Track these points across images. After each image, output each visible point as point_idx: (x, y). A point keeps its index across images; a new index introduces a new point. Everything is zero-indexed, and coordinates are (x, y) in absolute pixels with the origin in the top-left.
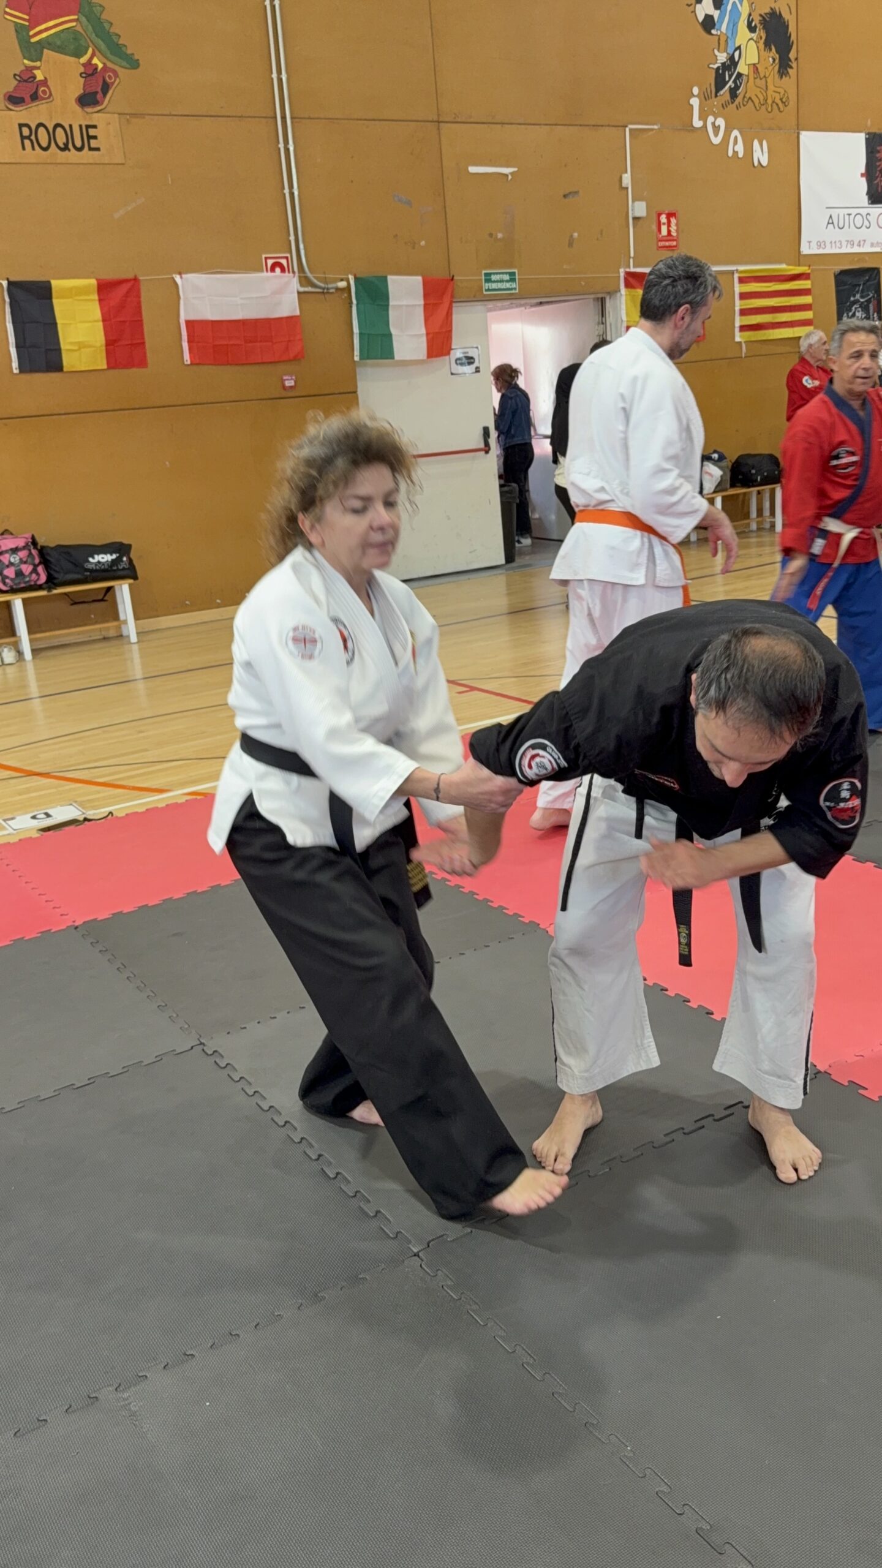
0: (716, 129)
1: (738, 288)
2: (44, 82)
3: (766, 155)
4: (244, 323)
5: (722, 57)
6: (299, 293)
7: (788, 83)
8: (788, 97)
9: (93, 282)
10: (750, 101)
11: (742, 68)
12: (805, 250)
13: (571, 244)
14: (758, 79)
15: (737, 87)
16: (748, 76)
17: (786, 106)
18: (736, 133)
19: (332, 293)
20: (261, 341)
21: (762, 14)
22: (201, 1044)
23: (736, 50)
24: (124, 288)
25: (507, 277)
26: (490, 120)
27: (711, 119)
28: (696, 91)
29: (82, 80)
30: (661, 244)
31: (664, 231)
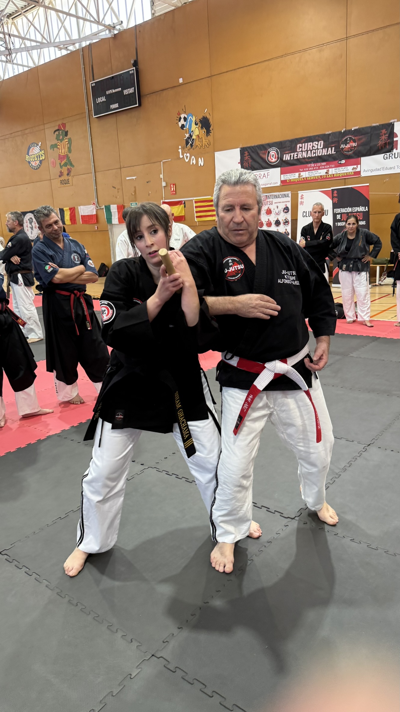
0: (187, 157)
1: (195, 205)
2: (63, 172)
3: (203, 162)
4: (88, 216)
5: (187, 135)
6: (96, 209)
8: (210, 143)
9: (68, 208)
10: (197, 146)
11: (194, 137)
13: (149, 195)
14: (199, 139)
15: (193, 143)
16: (196, 139)
17: (209, 145)
18: (193, 157)
19: (102, 209)
21: (200, 118)
23: (192, 132)
24: (73, 209)
25: (135, 204)
26: (131, 166)
27: (185, 154)
28: (180, 147)
29: (67, 171)
30: (171, 193)
31: (172, 190)
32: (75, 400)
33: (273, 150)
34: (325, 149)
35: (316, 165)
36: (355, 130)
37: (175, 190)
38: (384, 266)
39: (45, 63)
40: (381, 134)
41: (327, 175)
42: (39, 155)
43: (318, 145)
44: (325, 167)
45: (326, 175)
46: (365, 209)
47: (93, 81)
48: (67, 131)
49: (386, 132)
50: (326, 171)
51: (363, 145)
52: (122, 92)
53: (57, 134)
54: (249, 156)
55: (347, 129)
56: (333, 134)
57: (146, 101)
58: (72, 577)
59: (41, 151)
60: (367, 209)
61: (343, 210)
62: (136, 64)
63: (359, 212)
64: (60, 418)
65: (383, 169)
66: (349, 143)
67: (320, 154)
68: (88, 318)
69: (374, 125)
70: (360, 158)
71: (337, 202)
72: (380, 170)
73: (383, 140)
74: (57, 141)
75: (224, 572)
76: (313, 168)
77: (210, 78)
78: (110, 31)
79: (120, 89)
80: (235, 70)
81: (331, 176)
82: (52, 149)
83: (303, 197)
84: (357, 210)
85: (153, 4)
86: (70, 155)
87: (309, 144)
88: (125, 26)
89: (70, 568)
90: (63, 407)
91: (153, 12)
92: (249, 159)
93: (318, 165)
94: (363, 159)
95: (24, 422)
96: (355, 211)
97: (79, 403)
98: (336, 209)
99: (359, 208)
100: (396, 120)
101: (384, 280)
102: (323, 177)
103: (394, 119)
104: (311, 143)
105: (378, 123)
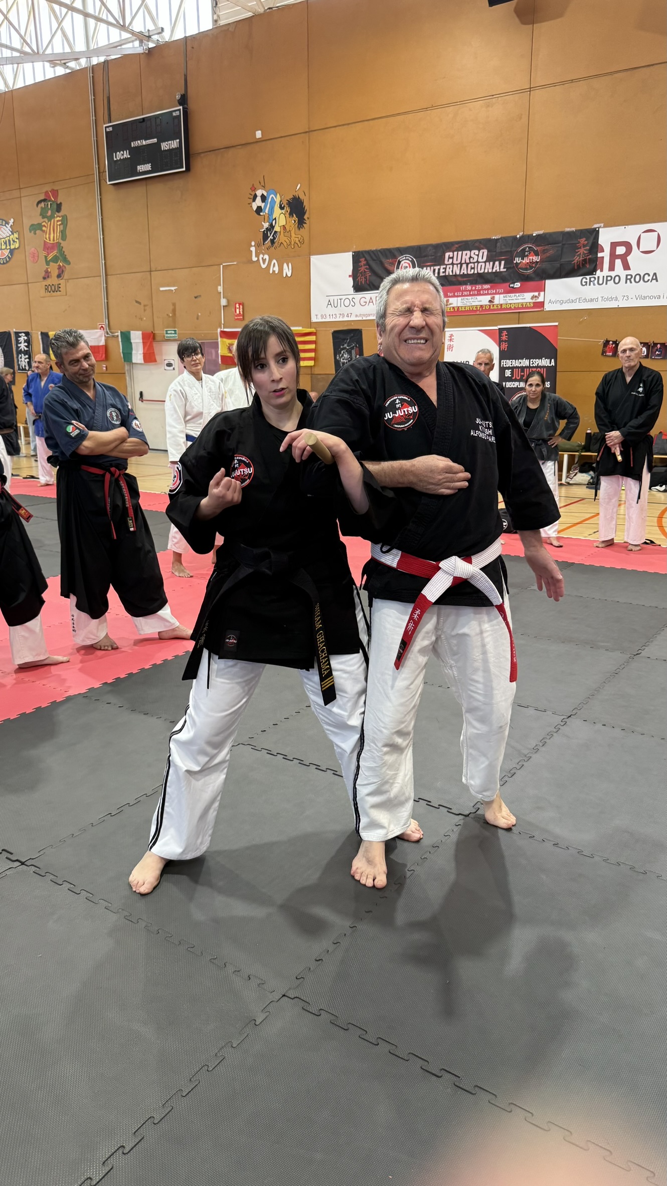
0: (264, 261)
7: (304, 232)
8: (303, 239)
11: (277, 229)
12: (314, 319)
13: (198, 319)
15: (274, 238)
18: (274, 261)
19: (115, 337)
25: (173, 332)
26: (168, 268)
27: (261, 256)
28: (253, 243)
30: (236, 318)
31: (238, 312)
32: (103, 644)
33: (406, 259)
34: (489, 264)
35: (474, 288)
36: (538, 236)
37: (241, 313)
38: (575, 455)
39: (26, 87)
40: (578, 245)
41: (492, 306)
42: (9, 241)
43: (478, 255)
44: (488, 292)
45: (490, 305)
46: (550, 363)
47: (109, 123)
48: (61, 203)
49: (586, 242)
50: (490, 299)
51: (551, 260)
52: (158, 145)
53: (42, 208)
54: (367, 267)
55: (525, 234)
56: (504, 239)
57: (199, 165)
58: (143, 895)
59: (13, 234)
60: (553, 364)
61: (516, 363)
62: (183, 101)
63: (541, 367)
64: (80, 670)
65: (580, 301)
66: (527, 256)
67: (481, 270)
68: (131, 512)
69: (568, 230)
70: (544, 281)
71: (506, 350)
72: (575, 301)
73: (582, 254)
74: (43, 218)
75: (374, 886)
76: (470, 292)
77: (308, 133)
78: (141, 42)
79: (156, 139)
80: (348, 124)
81: (497, 306)
82: (32, 232)
83: (452, 338)
84: (538, 364)
85: (216, 4)
86: (63, 244)
87: (465, 253)
88: (166, 37)
89: (141, 882)
90: (84, 654)
91: (215, 17)
92: (367, 270)
93: (477, 289)
94: (549, 283)
95: (22, 675)
96: (534, 366)
97: (110, 649)
98: (505, 361)
99: (540, 360)
100: (602, 225)
101: (574, 477)
102: (484, 308)
103: (598, 223)
104: (468, 252)
105: (574, 228)
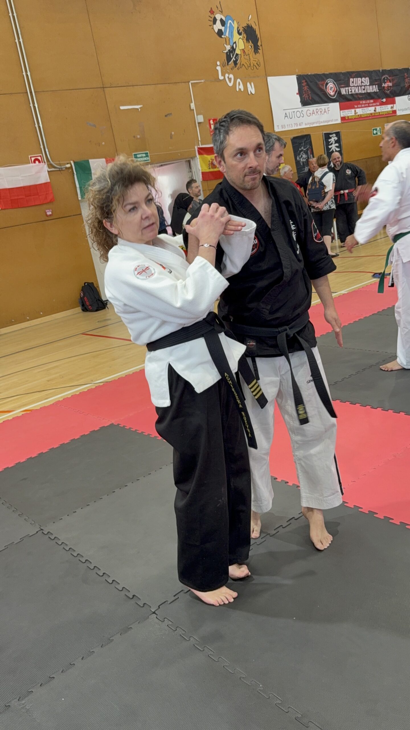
0: (230, 80)
3: (254, 89)
4: (24, 188)
5: (228, 47)
6: (48, 172)
7: (259, 56)
8: (260, 62)
10: (243, 66)
11: (238, 51)
12: (276, 129)
13: (171, 138)
14: (246, 56)
15: (237, 60)
16: (241, 55)
17: (259, 66)
18: (239, 80)
19: (64, 170)
20: (33, 196)
21: (244, 27)
22: (42, 529)
23: (234, 43)
25: (144, 155)
26: (128, 85)
27: (227, 75)
28: (218, 63)
33: (330, 82)
34: (371, 86)
43: (365, 81)
44: (373, 104)
45: (375, 113)
49: (407, 76)
50: (374, 109)
51: (396, 85)
54: (307, 87)
56: (377, 72)
67: (368, 90)
72: (407, 109)
73: (407, 82)
76: (365, 105)
87: (359, 79)
93: (368, 103)
94: (397, 99)
102: (372, 115)
